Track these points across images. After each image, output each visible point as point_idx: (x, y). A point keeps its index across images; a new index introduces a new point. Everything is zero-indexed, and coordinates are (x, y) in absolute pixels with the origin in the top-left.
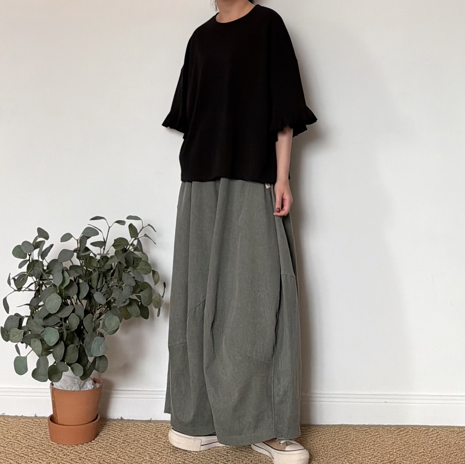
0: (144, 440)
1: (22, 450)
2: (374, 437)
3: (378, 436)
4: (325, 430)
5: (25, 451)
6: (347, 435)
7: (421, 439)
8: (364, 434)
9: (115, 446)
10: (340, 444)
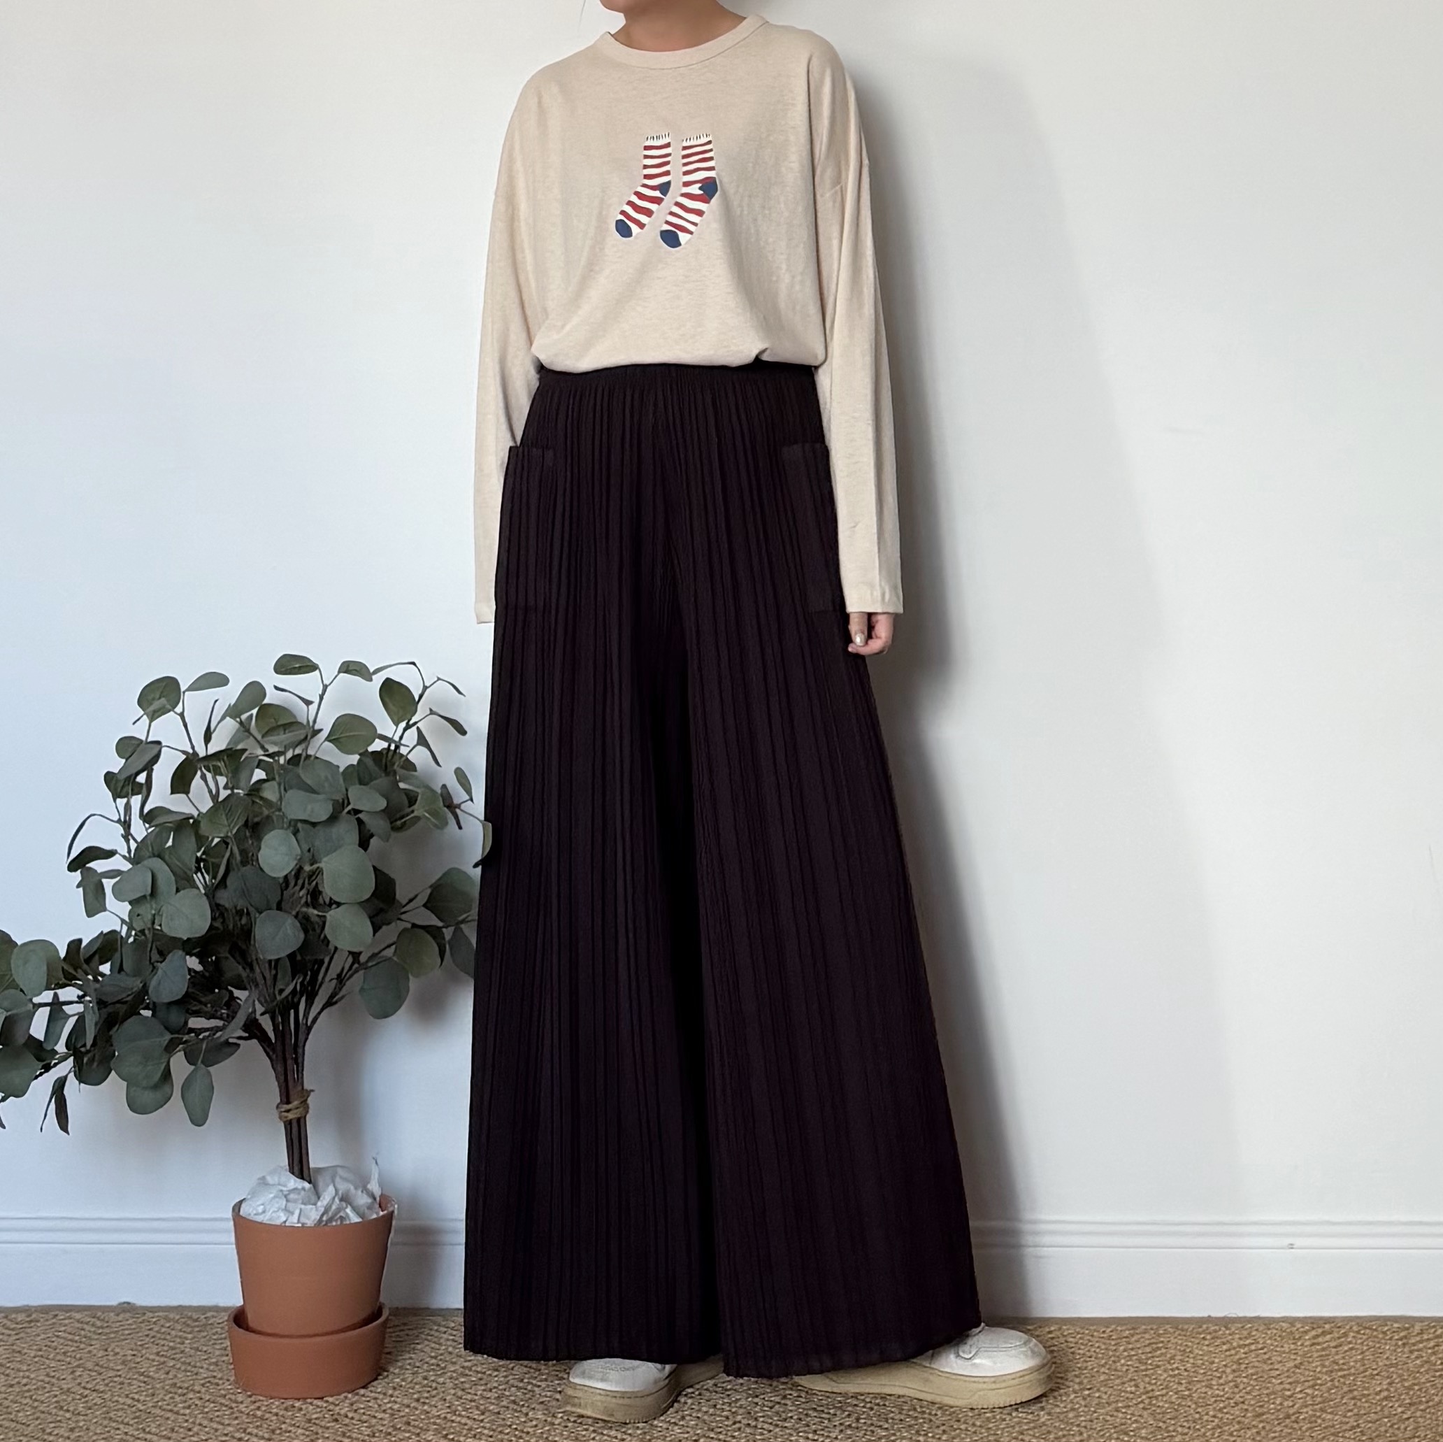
1: (156, 1400)
2: (1239, 1352)
3: (1253, 1348)
5: (165, 1400)
7: (1385, 1354)
8: (1207, 1343)
9: (438, 1383)
10: (1132, 1370)
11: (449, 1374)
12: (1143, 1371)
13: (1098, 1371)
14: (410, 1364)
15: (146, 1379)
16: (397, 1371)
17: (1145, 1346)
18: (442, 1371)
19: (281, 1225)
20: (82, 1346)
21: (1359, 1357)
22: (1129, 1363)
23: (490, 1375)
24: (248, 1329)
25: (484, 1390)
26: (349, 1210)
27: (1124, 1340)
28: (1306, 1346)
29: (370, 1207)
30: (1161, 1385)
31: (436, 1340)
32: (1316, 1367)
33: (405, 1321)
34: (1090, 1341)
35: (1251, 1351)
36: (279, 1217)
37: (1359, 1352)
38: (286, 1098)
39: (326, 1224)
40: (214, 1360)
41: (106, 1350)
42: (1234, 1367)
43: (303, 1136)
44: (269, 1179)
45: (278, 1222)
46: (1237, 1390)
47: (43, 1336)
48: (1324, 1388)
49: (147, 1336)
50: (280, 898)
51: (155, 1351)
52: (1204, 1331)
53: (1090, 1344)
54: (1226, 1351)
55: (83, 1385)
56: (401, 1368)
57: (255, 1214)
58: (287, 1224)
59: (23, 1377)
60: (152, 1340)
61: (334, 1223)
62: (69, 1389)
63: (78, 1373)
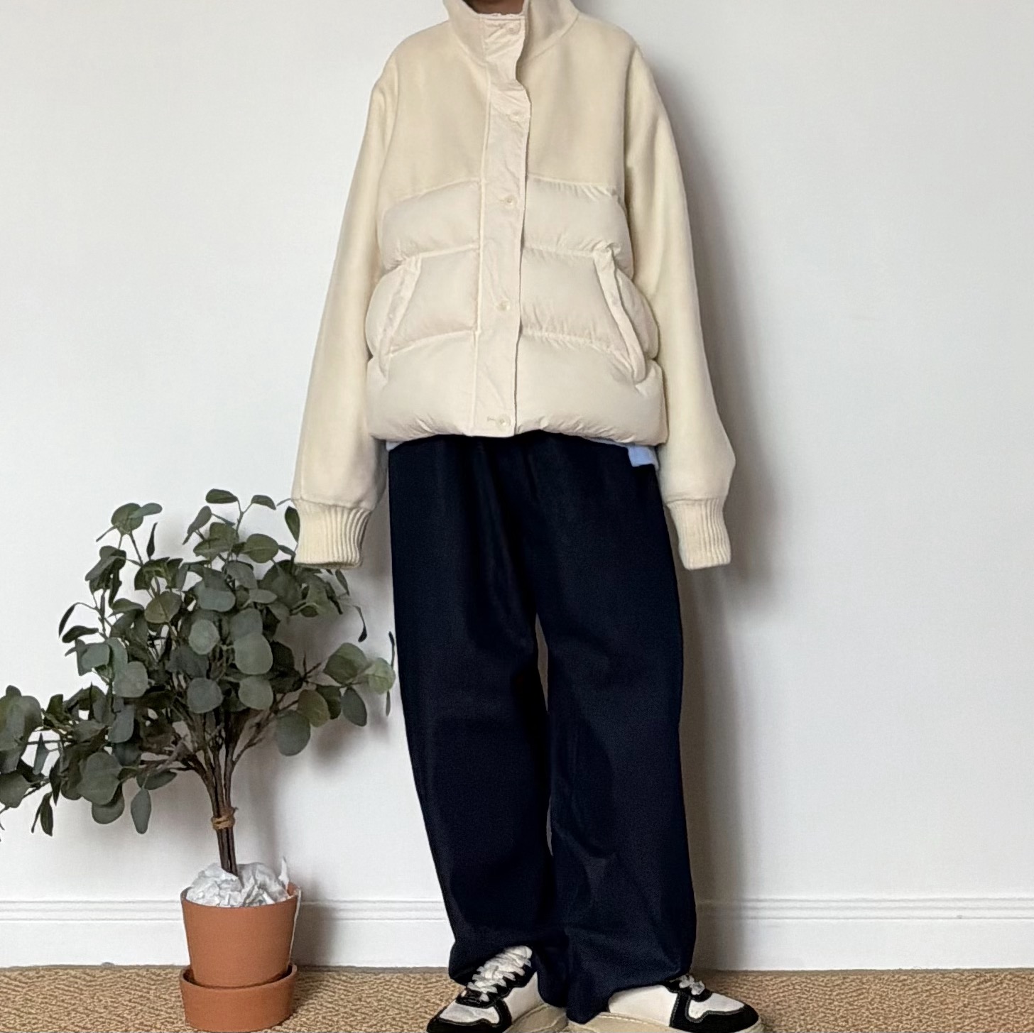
0: (398, 1009)
2: (922, 995)
3: (933, 992)
4: (809, 981)
6: (859, 992)
8: (898, 988)
9: (333, 1021)
10: (843, 1009)
11: (342, 1015)
12: (851, 1010)
13: (818, 1011)
14: (312, 1008)
15: (121, 1020)
16: (303, 1013)
17: (854, 991)
18: (336, 1013)
19: (215, 907)
20: (76, 995)
21: (1012, 999)
22: (842, 1004)
23: (371, 1015)
24: (194, 982)
25: (368, 1027)
26: (265, 896)
27: (837, 987)
28: (972, 991)
29: (281, 893)
30: (864, 1020)
31: (332, 989)
32: (979, 1006)
33: (309, 975)
34: (812, 988)
35: (931, 994)
36: (214, 900)
37: (1011, 995)
38: (218, 814)
39: (249, 906)
40: (170, 1005)
41: (93, 998)
42: (918, 1007)
43: (230, 841)
44: (207, 873)
45: (214, 905)
46: (919, 1024)
47: (47, 988)
48: (986, 1022)
49: (122, 987)
50: (208, 667)
51: (128, 999)
52: (895, 980)
53: (811, 990)
54: (913, 994)
55: (76, 1024)
56: (307, 1010)
57: (198, 899)
58: (221, 906)
59: (33, 1019)
60: (126, 990)
61: (255, 905)
62: (65, 1028)
63: (73, 1015)
